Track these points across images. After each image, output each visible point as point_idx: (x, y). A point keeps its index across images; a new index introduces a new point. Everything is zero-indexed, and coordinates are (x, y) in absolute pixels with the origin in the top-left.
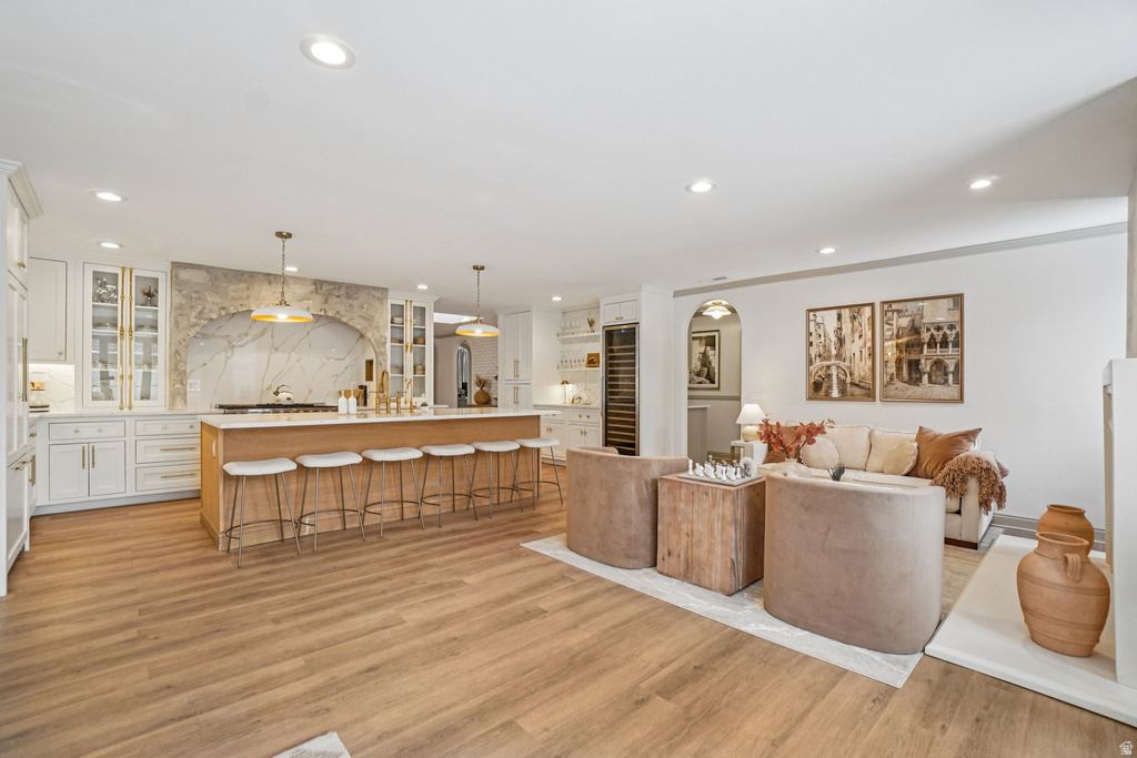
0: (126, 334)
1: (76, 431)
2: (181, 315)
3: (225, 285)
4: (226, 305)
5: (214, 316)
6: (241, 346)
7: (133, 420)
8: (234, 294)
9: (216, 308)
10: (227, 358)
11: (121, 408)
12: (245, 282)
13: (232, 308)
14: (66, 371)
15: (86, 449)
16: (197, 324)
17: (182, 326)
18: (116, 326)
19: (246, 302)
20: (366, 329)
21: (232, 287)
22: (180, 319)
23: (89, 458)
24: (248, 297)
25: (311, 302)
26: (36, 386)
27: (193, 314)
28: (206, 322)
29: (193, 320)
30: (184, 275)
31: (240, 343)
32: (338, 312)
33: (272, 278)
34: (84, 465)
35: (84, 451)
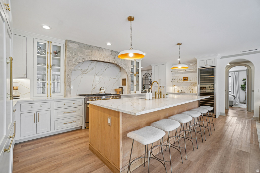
0: (49, 67)
1: (32, 107)
2: (70, 60)
3: (84, 50)
4: (84, 57)
5: (81, 61)
6: (86, 73)
7: (53, 101)
8: (87, 54)
9: (81, 58)
10: (81, 78)
11: (48, 97)
12: (91, 49)
13: (86, 59)
14: (26, 82)
15: (36, 114)
16: (75, 64)
17: (69, 65)
18: (46, 64)
19: (91, 57)
20: (125, 68)
21: (86, 51)
22: (69, 62)
23: (36, 119)
24: (91, 55)
25: (110, 58)
26: (15, 88)
27: (74, 60)
28: (78, 63)
29: (74, 63)
30: (71, 45)
31: (85, 72)
32: (118, 62)
33: (99, 48)
34: (35, 121)
35: (35, 115)
